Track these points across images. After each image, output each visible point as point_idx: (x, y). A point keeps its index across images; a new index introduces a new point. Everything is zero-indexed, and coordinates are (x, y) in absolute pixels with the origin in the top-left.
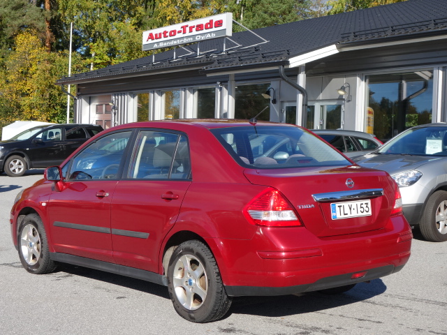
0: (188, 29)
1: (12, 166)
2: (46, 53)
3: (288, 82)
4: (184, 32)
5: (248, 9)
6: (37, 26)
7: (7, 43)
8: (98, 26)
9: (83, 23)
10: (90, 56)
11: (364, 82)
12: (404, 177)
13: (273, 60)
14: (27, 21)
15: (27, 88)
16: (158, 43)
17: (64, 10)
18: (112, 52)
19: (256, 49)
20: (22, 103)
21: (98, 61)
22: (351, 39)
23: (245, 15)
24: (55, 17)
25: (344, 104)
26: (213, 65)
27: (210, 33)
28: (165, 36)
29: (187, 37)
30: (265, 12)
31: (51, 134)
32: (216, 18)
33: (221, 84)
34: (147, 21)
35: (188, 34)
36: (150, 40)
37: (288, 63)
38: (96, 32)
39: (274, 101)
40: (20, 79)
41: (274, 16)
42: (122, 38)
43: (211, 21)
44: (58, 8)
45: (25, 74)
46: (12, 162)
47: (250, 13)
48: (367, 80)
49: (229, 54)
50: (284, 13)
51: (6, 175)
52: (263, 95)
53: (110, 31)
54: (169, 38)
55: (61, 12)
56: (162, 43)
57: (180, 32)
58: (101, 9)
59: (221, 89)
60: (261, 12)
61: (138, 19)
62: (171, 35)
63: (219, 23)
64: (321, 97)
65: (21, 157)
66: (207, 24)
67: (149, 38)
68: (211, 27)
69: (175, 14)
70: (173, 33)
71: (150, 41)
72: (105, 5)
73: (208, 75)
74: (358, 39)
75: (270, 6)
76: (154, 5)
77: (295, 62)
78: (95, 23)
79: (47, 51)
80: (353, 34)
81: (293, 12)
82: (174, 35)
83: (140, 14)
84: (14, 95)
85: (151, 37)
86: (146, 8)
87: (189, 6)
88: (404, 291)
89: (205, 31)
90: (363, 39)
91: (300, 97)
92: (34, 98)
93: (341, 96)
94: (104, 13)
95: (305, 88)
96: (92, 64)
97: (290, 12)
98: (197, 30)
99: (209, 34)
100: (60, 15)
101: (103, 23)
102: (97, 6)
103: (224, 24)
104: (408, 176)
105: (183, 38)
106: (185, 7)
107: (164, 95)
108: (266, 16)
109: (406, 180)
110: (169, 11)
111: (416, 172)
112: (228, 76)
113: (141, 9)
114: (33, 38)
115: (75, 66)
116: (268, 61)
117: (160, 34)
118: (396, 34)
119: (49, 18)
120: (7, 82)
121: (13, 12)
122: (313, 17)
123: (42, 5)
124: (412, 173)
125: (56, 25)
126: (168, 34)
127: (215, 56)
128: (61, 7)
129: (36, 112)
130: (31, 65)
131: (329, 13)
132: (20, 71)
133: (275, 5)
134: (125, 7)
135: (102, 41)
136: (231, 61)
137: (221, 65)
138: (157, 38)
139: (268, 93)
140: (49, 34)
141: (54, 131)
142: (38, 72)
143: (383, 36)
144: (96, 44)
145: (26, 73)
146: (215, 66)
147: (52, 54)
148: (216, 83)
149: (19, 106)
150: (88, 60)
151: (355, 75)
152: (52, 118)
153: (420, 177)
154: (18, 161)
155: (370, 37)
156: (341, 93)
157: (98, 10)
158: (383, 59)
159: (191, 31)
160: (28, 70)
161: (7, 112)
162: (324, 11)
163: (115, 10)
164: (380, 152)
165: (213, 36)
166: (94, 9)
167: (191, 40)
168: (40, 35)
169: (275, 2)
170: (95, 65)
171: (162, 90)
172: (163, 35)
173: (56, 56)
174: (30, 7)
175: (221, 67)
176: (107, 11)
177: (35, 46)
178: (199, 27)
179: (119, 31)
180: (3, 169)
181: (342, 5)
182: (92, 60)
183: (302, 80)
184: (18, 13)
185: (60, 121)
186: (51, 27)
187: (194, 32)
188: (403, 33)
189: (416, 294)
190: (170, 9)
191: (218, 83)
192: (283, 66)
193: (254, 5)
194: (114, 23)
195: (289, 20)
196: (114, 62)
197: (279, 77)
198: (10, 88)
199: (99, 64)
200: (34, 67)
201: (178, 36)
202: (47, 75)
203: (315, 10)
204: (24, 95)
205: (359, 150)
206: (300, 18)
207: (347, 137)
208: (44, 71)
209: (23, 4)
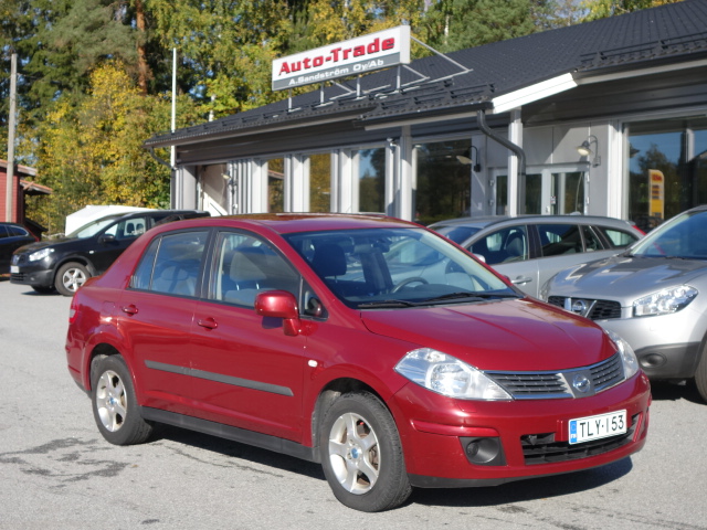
0: (341, 54)
1: (67, 279)
2: (139, 97)
3: (492, 137)
4: (336, 60)
5: (456, 19)
6: (125, 56)
7: (80, 83)
8: (219, 52)
9: (196, 50)
10: (207, 100)
11: (620, 133)
12: (668, 297)
13: (467, 102)
14: (109, 48)
15: (109, 154)
16: (296, 78)
17: (166, 28)
18: (241, 94)
19: (447, 84)
20: (103, 176)
21: (221, 108)
22: (597, 62)
23: (452, 27)
24: (152, 41)
25: (588, 170)
26: (374, 112)
27: (376, 59)
28: (307, 67)
29: (341, 67)
30: (484, 23)
31: (131, 227)
32: (383, 36)
33: (394, 141)
34: (294, 43)
35: (341, 62)
36: (284, 73)
37: (491, 106)
38: (216, 62)
39: (478, 168)
40: (99, 139)
41: (498, 28)
42: (255, 70)
43: (377, 41)
44: (156, 27)
45: (106, 130)
46: (67, 274)
47: (460, 25)
48: (626, 130)
49: (404, 94)
50: (513, 22)
51: (58, 294)
52: (458, 157)
53: (237, 60)
54: (313, 69)
55: (160, 32)
56: (302, 78)
57: (328, 59)
58: (223, 25)
59: (394, 149)
60: (475, 23)
61: (281, 39)
62: (315, 65)
63: (389, 44)
64: (551, 159)
65: (81, 266)
66: (370, 46)
67: (282, 71)
68: (377, 50)
69: (340, 30)
70: (319, 61)
71: (285, 75)
72: (229, 18)
73: (368, 129)
74: (606, 64)
75: (490, 13)
76: (307, 17)
77: (502, 104)
78: (213, 48)
79: (141, 94)
80: (599, 56)
81: (528, 20)
82: (321, 64)
83: (285, 31)
84: (91, 165)
85: (285, 68)
86: (295, 21)
87: (362, 16)
88: (645, 505)
89: (367, 56)
90: (616, 63)
91: (514, 161)
92: (122, 168)
93: (584, 158)
94: (228, 32)
95: (521, 146)
96: (211, 112)
97: (522, 21)
98: (355, 55)
99: (375, 61)
100: (159, 37)
101: (226, 48)
102: (216, 21)
103: (396, 44)
104: (673, 295)
105: (333, 69)
106: (355, 19)
107: (308, 161)
108: (484, 28)
109: (670, 302)
110: (329, 26)
111: (687, 288)
112: (400, 129)
113: (285, 24)
114: (118, 75)
115: (183, 117)
116: (460, 103)
117: (299, 64)
118: (669, 53)
119: (143, 41)
120: (80, 144)
121: (87, 35)
122: (561, 26)
123: (133, 22)
124: (680, 291)
125: (155, 52)
126: (310, 63)
127: (383, 97)
128: (160, 23)
129: (125, 190)
130: (116, 118)
131: (584, 20)
132: (100, 126)
133: (498, 10)
134: (260, 22)
135: (225, 77)
136: (403, 105)
137: (386, 111)
138: (294, 70)
139: (467, 155)
140: (143, 67)
141: (135, 222)
142: (127, 127)
143: (647, 56)
144: (216, 81)
145: (110, 129)
146: (378, 113)
147: (149, 98)
148: (385, 139)
149: (99, 182)
150: (204, 106)
151: (606, 123)
152: (149, 198)
153: (694, 296)
154: (77, 272)
155: (626, 60)
156: (583, 152)
157: (219, 27)
158: (650, 94)
159: (346, 57)
160: (112, 124)
161: (80, 191)
162: (579, 18)
163: (245, 27)
164: (634, 253)
165: (381, 64)
166: (213, 27)
167: (346, 71)
168: (129, 69)
169: (499, 6)
170: (216, 113)
171: (304, 152)
172: (303, 65)
173: (155, 102)
174: (114, 26)
175: (387, 115)
176: (233, 28)
177: (122, 87)
178: (359, 51)
179: (253, 59)
180: (53, 284)
181: (606, 7)
182: (210, 105)
183: (516, 133)
184: (95, 37)
185: (162, 203)
186: (146, 56)
187: (351, 59)
188: (680, 51)
189: (663, 511)
190: (331, 22)
191: (389, 140)
192: (484, 111)
193: (465, 11)
194: (243, 48)
195: (522, 33)
196: (245, 107)
197: (477, 129)
198: (84, 154)
199: (222, 112)
200: (121, 120)
201: (326, 65)
202: (141, 131)
203: (563, 16)
204: (106, 163)
205: (607, 248)
206: (540, 29)
207: (585, 227)
208: (136, 125)
209: (103, 23)
